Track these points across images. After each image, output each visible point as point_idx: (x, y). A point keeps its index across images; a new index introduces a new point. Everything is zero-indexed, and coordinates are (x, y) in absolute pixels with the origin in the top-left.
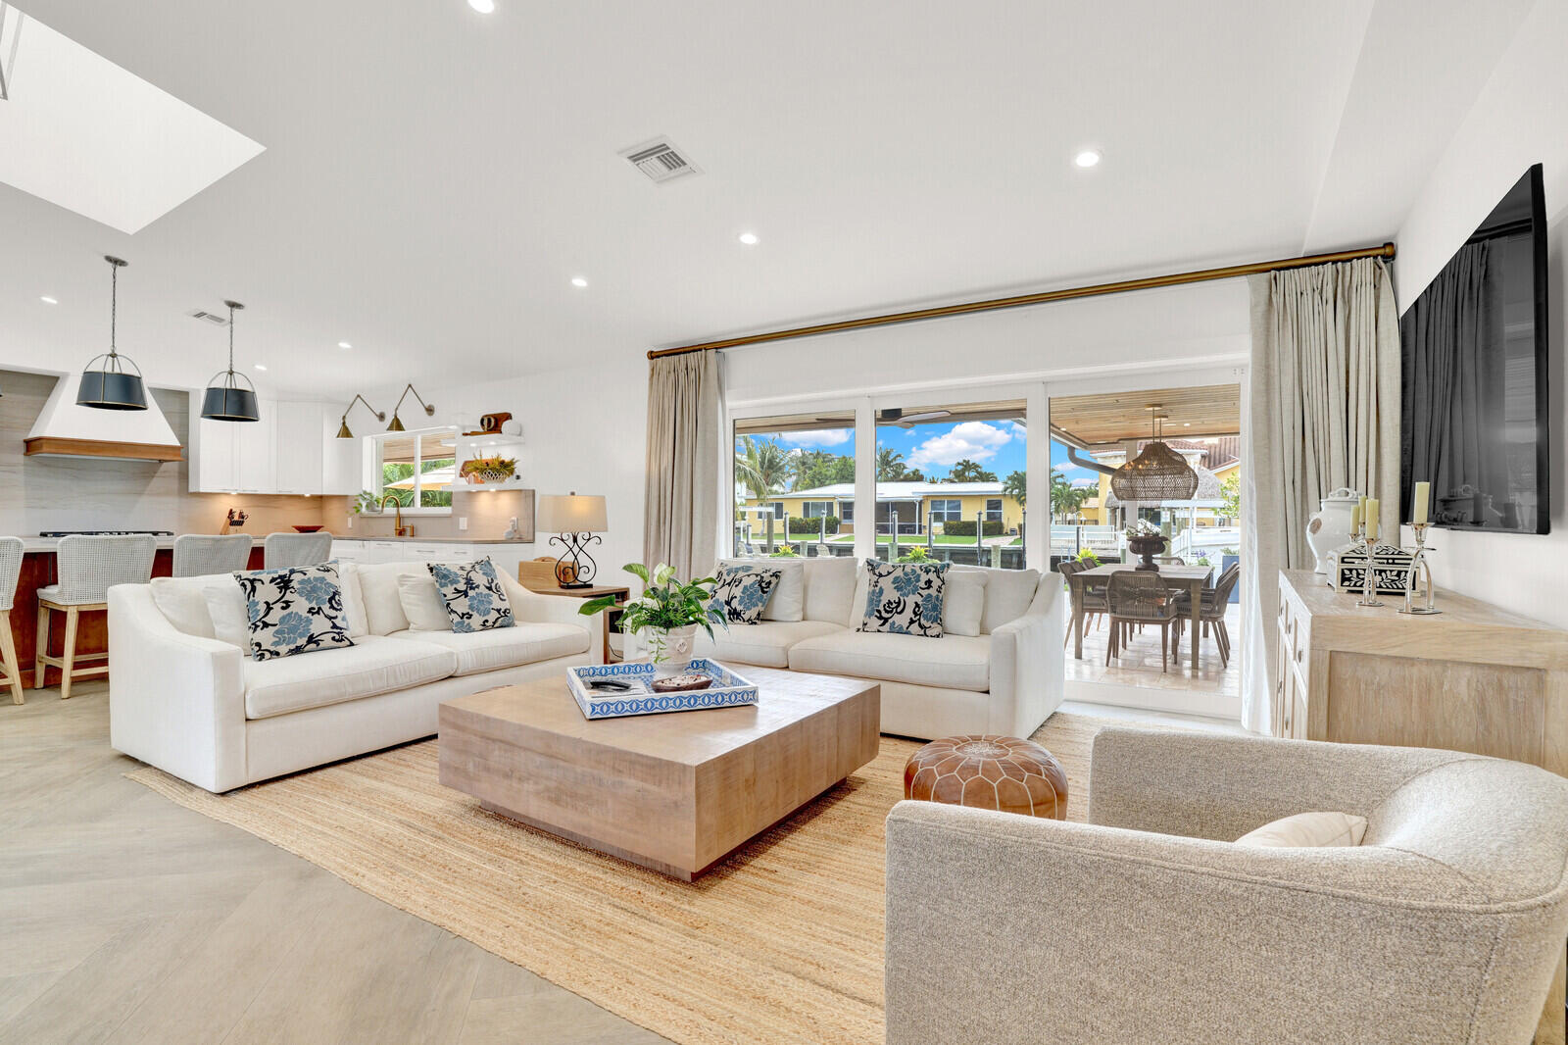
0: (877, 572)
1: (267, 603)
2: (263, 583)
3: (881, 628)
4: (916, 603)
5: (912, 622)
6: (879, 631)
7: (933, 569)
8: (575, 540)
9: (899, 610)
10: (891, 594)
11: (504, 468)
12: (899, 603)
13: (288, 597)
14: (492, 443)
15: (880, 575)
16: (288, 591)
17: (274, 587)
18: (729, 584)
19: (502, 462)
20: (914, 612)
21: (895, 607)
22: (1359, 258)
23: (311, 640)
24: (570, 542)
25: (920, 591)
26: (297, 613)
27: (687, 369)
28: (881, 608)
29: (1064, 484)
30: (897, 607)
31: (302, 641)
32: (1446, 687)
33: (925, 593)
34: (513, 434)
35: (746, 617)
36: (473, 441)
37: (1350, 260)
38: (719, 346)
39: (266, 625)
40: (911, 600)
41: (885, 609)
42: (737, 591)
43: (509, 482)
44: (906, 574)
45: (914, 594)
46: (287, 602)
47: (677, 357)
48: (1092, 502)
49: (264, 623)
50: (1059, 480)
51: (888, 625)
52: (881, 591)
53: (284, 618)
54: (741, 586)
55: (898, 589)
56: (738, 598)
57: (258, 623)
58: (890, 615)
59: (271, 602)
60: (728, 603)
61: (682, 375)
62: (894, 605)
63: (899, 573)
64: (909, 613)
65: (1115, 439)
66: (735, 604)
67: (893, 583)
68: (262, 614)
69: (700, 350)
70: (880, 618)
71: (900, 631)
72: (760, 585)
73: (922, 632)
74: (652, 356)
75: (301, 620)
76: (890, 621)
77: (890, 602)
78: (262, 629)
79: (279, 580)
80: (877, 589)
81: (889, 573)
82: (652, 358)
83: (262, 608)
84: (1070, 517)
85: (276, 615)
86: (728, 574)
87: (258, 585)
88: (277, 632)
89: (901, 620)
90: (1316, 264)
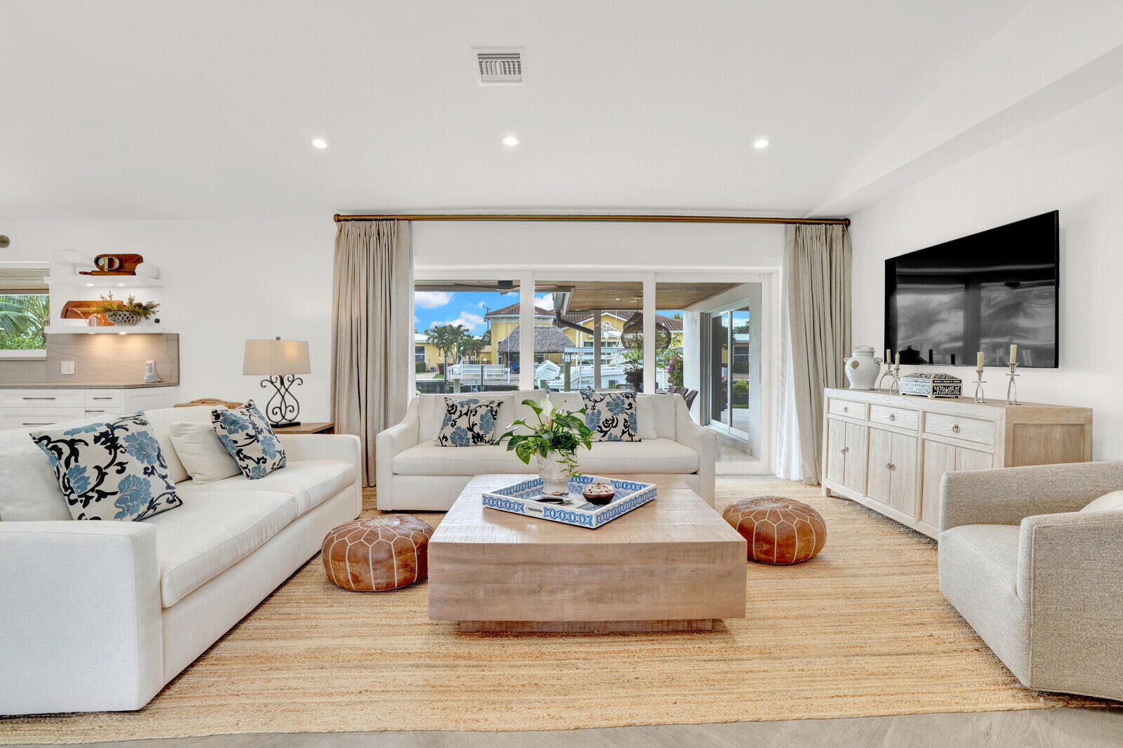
0: (592, 399)
1: (97, 467)
2: (87, 444)
3: (602, 439)
4: (625, 419)
5: (624, 432)
6: (600, 441)
7: (630, 396)
8: (282, 383)
9: (614, 425)
10: (606, 415)
11: (140, 311)
12: (613, 420)
13: (121, 458)
14: (121, 285)
15: (596, 402)
16: (118, 451)
17: (100, 448)
18: (466, 414)
19: (140, 305)
20: (624, 426)
21: (611, 423)
22: (836, 224)
23: (152, 505)
24: (278, 384)
25: (626, 411)
26: (134, 475)
27: (379, 234)
28: (601, 425)
29: (468, 336)
30: (612, 423)
31: (143, 508)
32: (1052, 436)
33: (629, 412)
34: (151, 277)
35: (487, 439)
36: (91, 282)
37: (832, 224)
38: (410, 219)
39: (102, 495)
40: (621, 418)
41: (604, 425)
42: (476, 419)
43: (144, 326)
44: (613, 399)
45: (622, 413)
46: (120, 464)
47: (368, 223)
48: (487, 349)
49: (98, 492)
50: (466, 333)
51: (607, 436)
52: (599, 412)
53: (122, 483)
54: (478, 415)
55: (611, 410)
56: (479, 425)
57: (90, 494)
58: (608, 429)
59: (103, 467)
60: (471, 429)
61: (373, 240)
62: (610, 422)
63: (608, 399)
64: (621, 427)
65: (587, 309)
66: (476, 429)
67: (607, 406)
68: (93, 482)
69: (394, 220)
70: (601, 431)
71: (616, 440)
72: (492, 414)
73: (630, 439)
74: (338, 219)
75: (141, 483)
76: (609, 433)
77: (607, 420)
78: (98, 500)
79: (103, 439)
80: (596, 411)
81: (602, 400)
82: (339, 221)
83: (93, 475)
84: (474, 358)
85: (112, 481)
86: (462, 406)
87: (80, 447)
88: (118, 501)
89: (616, 432)
90: (818, 224)
